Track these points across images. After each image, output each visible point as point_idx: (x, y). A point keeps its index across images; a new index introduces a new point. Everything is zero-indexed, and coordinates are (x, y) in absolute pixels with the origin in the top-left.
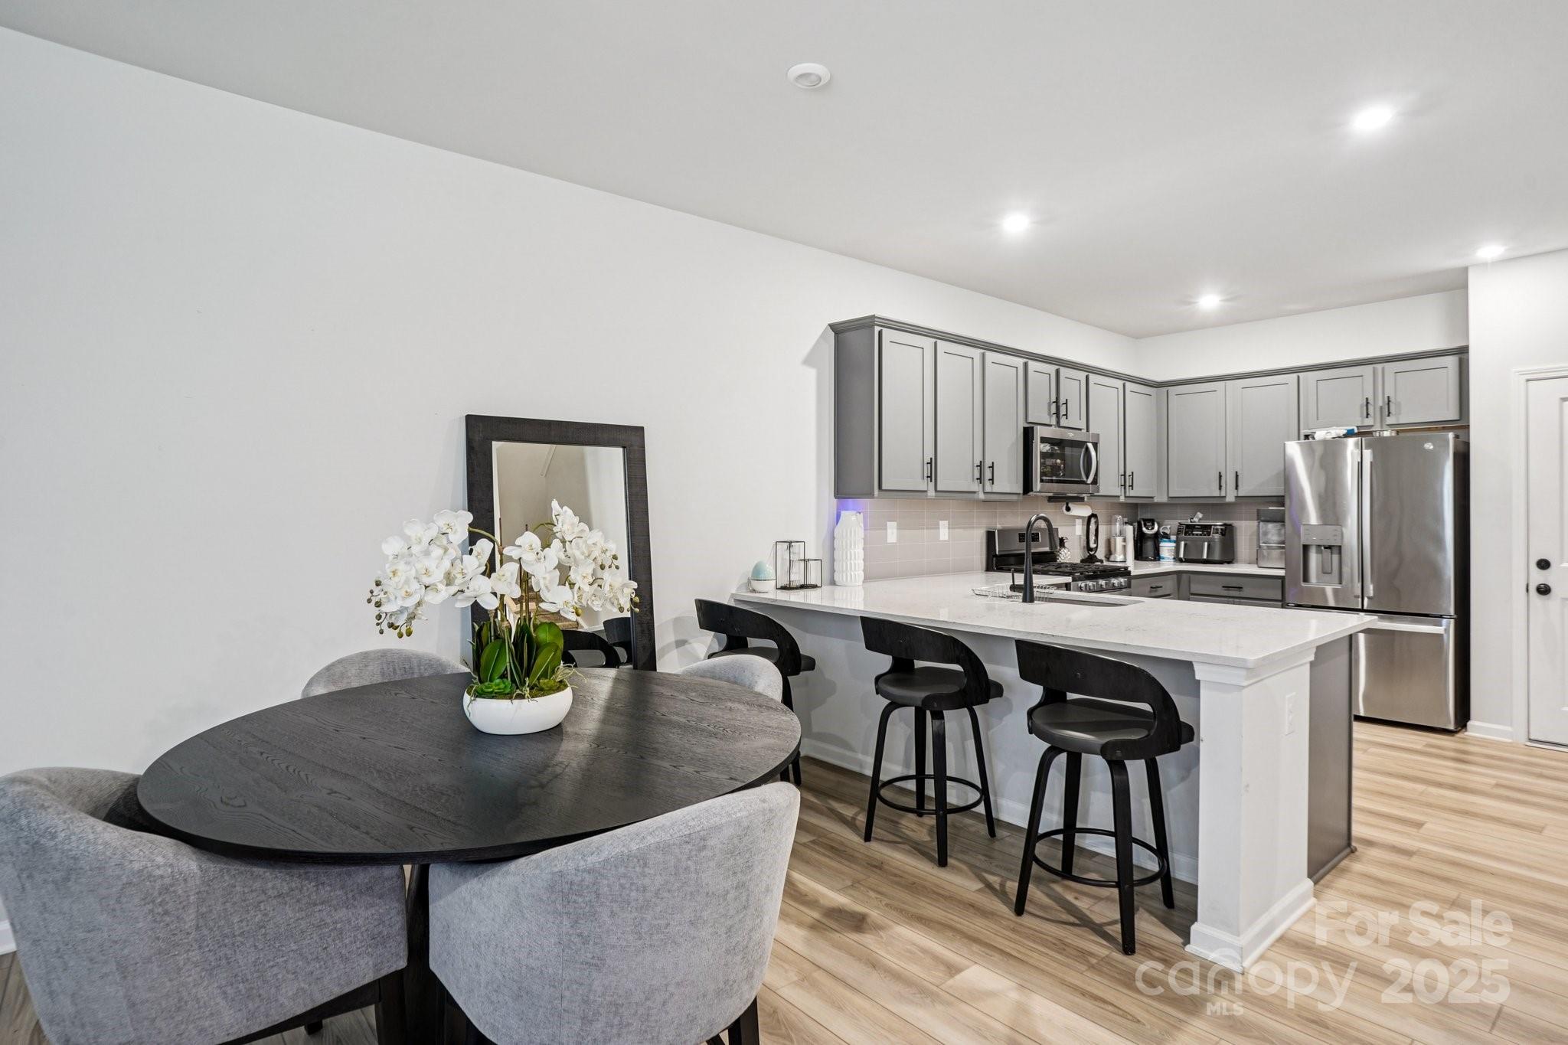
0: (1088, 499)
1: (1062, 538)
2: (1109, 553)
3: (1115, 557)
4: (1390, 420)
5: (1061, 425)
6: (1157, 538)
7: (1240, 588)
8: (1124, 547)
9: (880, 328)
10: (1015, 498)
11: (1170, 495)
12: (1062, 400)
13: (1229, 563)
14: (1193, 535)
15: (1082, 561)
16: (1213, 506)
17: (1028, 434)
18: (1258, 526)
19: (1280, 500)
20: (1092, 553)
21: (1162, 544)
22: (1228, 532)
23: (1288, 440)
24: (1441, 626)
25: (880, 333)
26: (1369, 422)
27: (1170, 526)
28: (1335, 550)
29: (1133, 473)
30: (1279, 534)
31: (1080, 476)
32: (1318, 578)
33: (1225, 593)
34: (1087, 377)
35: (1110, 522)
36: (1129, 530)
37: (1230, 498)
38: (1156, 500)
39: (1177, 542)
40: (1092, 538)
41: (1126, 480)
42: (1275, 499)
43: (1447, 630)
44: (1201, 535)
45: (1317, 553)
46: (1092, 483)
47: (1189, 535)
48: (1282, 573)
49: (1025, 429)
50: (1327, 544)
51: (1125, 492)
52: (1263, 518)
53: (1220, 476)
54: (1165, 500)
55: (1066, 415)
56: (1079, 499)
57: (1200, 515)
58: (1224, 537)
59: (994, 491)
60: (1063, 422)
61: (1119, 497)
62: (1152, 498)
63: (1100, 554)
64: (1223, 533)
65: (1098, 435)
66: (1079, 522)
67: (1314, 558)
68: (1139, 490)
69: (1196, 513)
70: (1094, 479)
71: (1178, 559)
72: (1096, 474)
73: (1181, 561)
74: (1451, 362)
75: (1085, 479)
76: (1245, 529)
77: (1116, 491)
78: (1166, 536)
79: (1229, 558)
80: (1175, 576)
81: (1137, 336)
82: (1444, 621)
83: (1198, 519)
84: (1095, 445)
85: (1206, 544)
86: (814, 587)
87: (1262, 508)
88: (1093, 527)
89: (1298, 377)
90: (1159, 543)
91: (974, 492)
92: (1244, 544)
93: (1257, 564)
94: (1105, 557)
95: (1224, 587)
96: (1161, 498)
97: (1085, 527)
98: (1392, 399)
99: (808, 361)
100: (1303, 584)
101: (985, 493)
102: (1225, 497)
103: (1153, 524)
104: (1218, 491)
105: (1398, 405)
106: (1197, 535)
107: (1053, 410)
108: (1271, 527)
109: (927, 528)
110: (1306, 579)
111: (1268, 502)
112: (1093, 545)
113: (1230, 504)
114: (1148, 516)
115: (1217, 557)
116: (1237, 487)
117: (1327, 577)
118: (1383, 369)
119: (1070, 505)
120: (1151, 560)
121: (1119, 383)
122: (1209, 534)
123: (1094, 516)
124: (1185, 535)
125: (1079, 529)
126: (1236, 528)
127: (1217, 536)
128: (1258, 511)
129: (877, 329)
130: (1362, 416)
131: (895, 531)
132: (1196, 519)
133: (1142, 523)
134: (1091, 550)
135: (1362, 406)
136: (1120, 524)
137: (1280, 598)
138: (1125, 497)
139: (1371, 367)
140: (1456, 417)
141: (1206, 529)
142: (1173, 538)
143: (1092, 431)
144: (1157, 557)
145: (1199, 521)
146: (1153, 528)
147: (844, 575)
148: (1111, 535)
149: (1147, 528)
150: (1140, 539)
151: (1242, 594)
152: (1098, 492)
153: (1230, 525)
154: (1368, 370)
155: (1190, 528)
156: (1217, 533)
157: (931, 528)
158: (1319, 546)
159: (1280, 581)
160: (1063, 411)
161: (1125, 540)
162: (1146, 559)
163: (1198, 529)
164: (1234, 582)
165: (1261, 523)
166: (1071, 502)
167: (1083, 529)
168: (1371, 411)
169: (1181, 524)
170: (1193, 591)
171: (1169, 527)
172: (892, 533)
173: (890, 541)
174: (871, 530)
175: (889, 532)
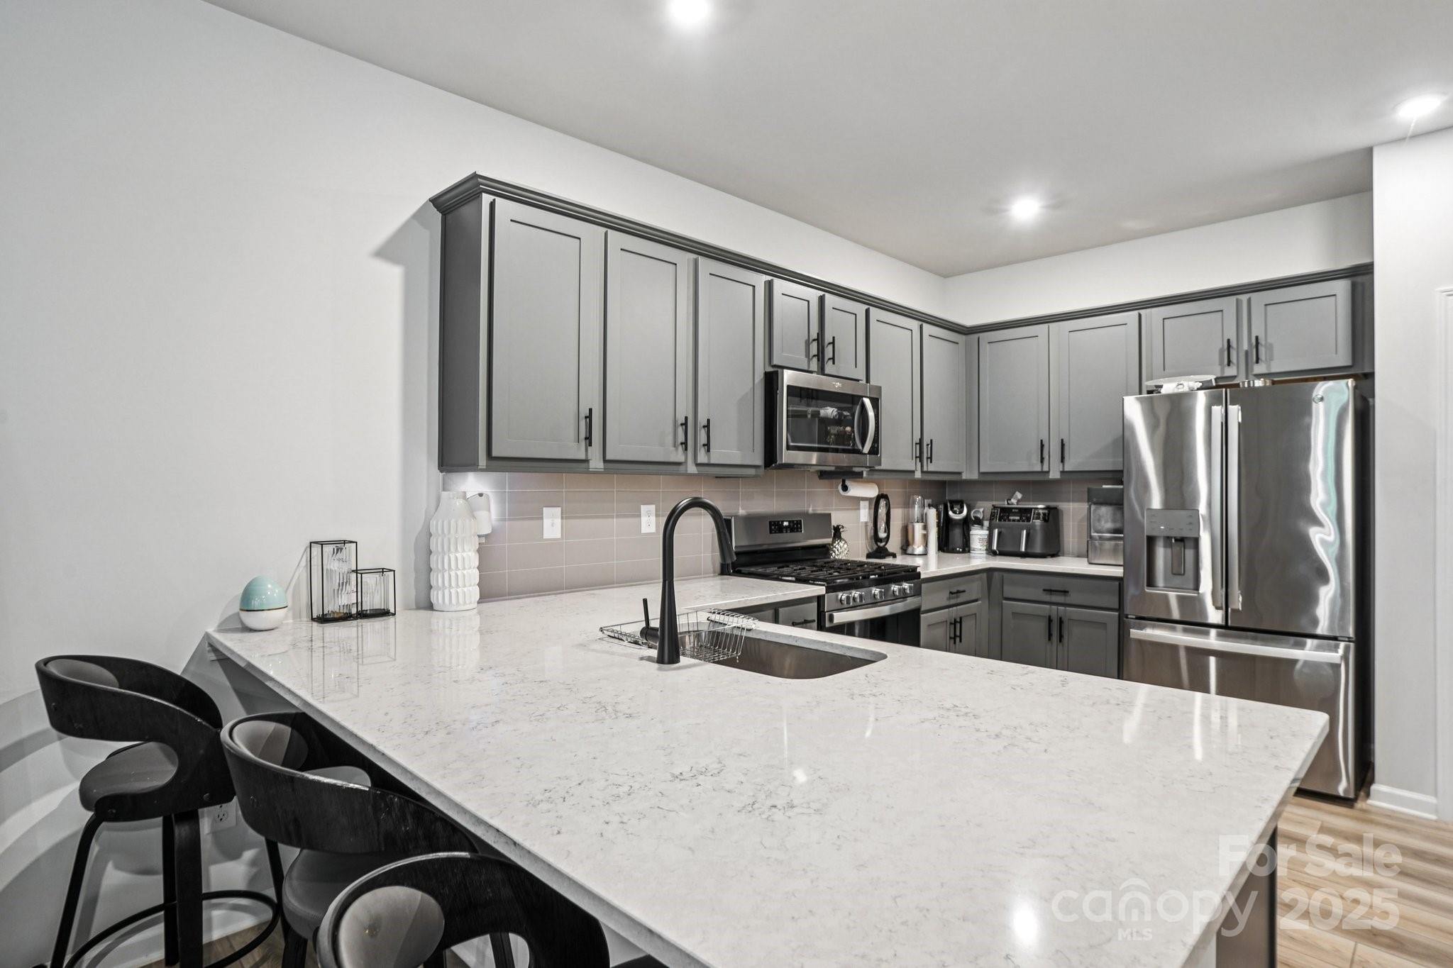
0: (868, 474)
1: (838, 526)
2: (906, 546)
3: (913, 549)
4: (1258, 369)
5: (826, 372)
6: (967, 523)
7: (1065, 592)
8: (925, 537)
9: (491, 198)
10: (752, 472)
11: (982, 470)
12: (828, 339)
13: (1053, 556)
14: (1009, 520)
15: (869, 556)
16: (1035, 484)
17: (771, 380)
18: (1089, 509)
19: (1117, 476)
20: (882, 544)
21: (972, 532)
22: (1052, 517)
23: (1127, 395)
24: (1337, 652)
25: (492, 205)
26: (1230, 371)
27: (983, 509)
28: (1188, 544)
29: (931, 441)
30: (1114, 521)
31: (854, 444)
32: (1166, 579)
33: (1047, 598)
34: (867, 311)
35: (908, 504)
36: (932, 513)
37: (1055, 474)
38: (964, 477)
39: (991, 529)
40: (882, 526)
41: (922, 450)
42: (1110, 475)
43: (1345, 657)
44: (1018, 521)
45: (1165, 546)
46: (870, 453)
47: (1005, 521)
48: (1118, 572)
49: (766, 374)
50: (1179, 535)
51: (922, 466)
52: (1096, 499)
53: (1042, 446)
54: (975, 476)
55: (833, 359)
56: (857, 476)
57: (1019, 495)
58: (1045, 524)
59: (713, 461)
60: (829, 368)
61: (913, 472)
62: (960, 473)
63: (894, 545)
64: (1046, 519)
65: (880, 387)
66: (864, 505)
67: (1161, 553)
68: (941, 464)
69: (1014, 493)
70: (872, 447)
71: (991, 552)
72: (876, 440)
73: (994, 553)
74: (1341, 288)
75: (861, 448)
76: (1074, 512)
77: (909, 464)
78: (979, 522)
79: (1053, 549)
80: (985, 575)
81: (945, 272)
82: (1342, 645)
83: (1016, 500)
84: (875, 402)
85: (1025, 531)
86: (384, 613)
87: (1094, 487)
88: (882, 511)
89: (1140, 315)
90: (969, 530)
91: (679, 464)
92: (1071, 533)
93: (1088, 557)
94: (902, 548)
95: (1044, 590)
96: (970, 475)
97: (872, 511)
98: (1262, 341)
99: (386, 252)
100: (1148, 590)
101: (698, 465)
102: (1048, 472)
103: (962, 507)
104: (1040, 464)
105: (1270, 348)
106: (1014, 520)
107: (814, 349)
108: (1105, 511)
109: (618, 516)
110: (1151, 582)
111: (1100, 479)
112: (882, 535)
113: (1055, 481)
114: (958, 496)
115: (1038, 549)
116: (1063, 460)
117: (1177, 581)
118: (1249, 301)
119: (848, 483)
120: (959, 552)
121: (914, 324)
122: (1028, 520)
123: (884, 496)
124: (1000, 520)
125: (864, 514)
126: (1062, 512)
127: (1038, 522)
128: (1089, 489)
129: (486, 199)
130: (1221, 363)
131: (558, 521)
132: (1014, 501)
133: (949, 505)
134: (881, 540)
135: (1221, 351)
136: (919, 507)
137: (1117, 607)
138: (923, 472)
139: (1234, 298)
140: (1349, 363)
141: (1025, 513)
142: (986, 523)
143: (873, 382)
144: (966, 548)
145: (1017, 504)
146: (961, 512)
147: (447, 592)
148: (908, 519)
149: (955, 512)
150: (946, 526)
151: (1068, 600)
152: (880, 464)
153: (1056, 508)
154: (1228, 304)
155: (1005, 513)
156: (1038, 518)
157: (625, 516)
158: (1168, 539)
159: (1117, 583)
160: (828, 352)
161: (925, 528)
162: (953, 551)
163: (1015, 514)
164: (1058, 584)
165: (1093, 507)
166: (849, 478)
167: (869, 513)
168: (1234, 359)
169: (995, 507)
170: (1005, 595)
171: (981, 510)
172: (552, 524)
173: (545, 536)
174: (513, 520)
175: (547, 522)
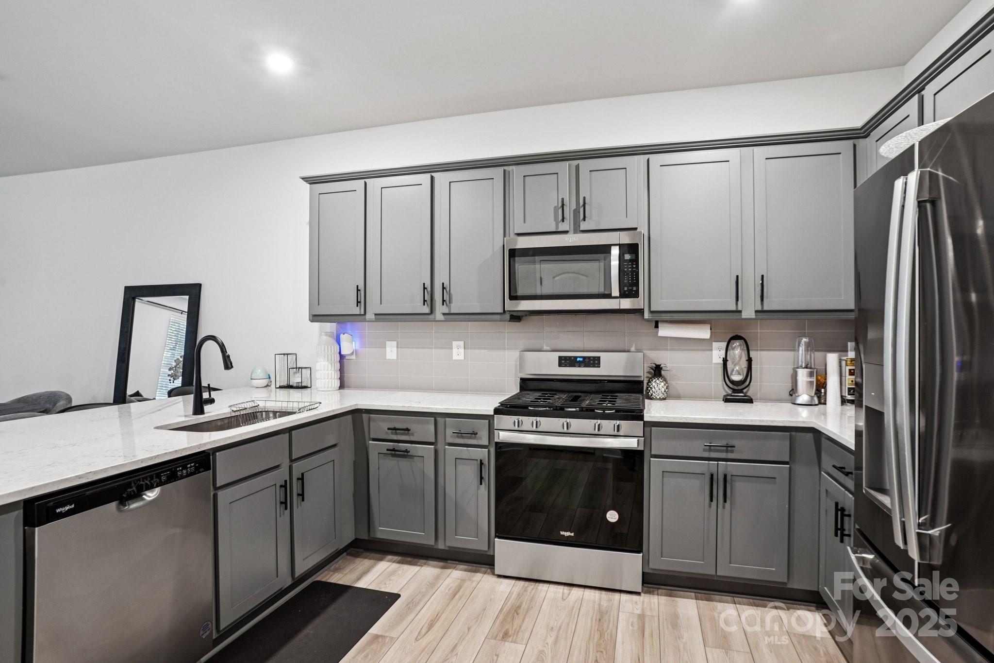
1: (659, 365)
5: (581, 229)
20: (738, 388)
34: (648, 160)
40: (733, 368)
41: (745, 288)
46: (623, 296)
60: (585, 225)
61: (738, 311)
72: (634, 283)
84: (633, 247)
88: (733, 352)
101: (443, 314)
107: (563, 214)
109: (436, 348)
112: (735, 377)
123: (737, 338)
125: (719, 355)
131: (395, 349)
134: (734, 383)
136: (804, 350)
172: (391, 351)
173: (388, 357)
174: (369, 347)
175: (388, 350)
